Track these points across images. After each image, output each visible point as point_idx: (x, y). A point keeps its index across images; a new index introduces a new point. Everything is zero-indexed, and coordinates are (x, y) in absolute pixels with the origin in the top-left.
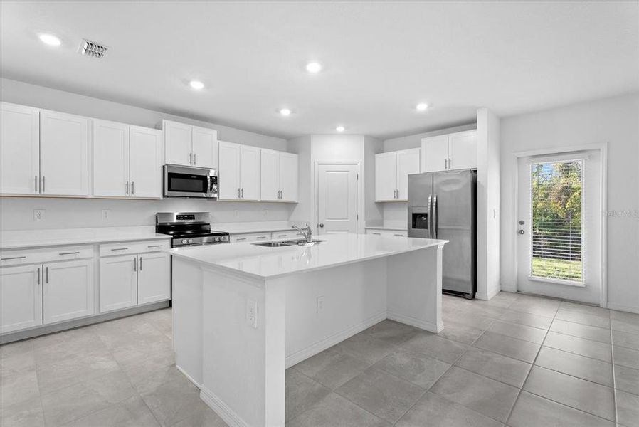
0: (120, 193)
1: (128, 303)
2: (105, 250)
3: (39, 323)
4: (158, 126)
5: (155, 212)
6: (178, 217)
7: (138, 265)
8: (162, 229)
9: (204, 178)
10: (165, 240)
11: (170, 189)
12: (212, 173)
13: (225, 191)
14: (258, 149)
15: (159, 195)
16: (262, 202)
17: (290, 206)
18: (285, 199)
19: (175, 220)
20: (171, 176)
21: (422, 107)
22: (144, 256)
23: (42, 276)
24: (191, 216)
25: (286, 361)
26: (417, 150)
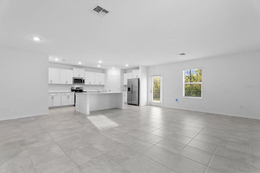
0: (65, 83)
1: (66, 104)
2: (63, 94)
3: (52, 106)
4: (72, 69)
5: (71, 87)
6: (76, 88)
7: (68, 97)
8: (72, 91)
9: (82, 80)
10: (73, 93)
11: (74, 82)
12: (84, 79)
13: (86, 83)
14: (94, 73)
15: (72, 83)
16: (95, 85)
17: (103, 86)
18: (101, 84)
19: (75, 89)
20: (75, 79)
21: (127, 65)
22: (69, 95)
23: (53, 98)
24: (79, 88)
25: (90, 110)
26: (132, 73)
